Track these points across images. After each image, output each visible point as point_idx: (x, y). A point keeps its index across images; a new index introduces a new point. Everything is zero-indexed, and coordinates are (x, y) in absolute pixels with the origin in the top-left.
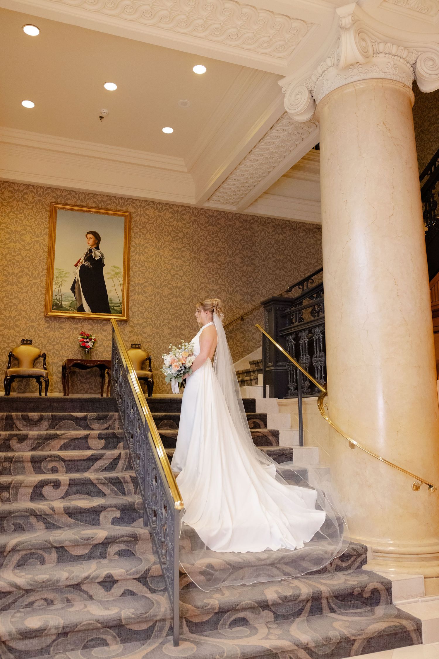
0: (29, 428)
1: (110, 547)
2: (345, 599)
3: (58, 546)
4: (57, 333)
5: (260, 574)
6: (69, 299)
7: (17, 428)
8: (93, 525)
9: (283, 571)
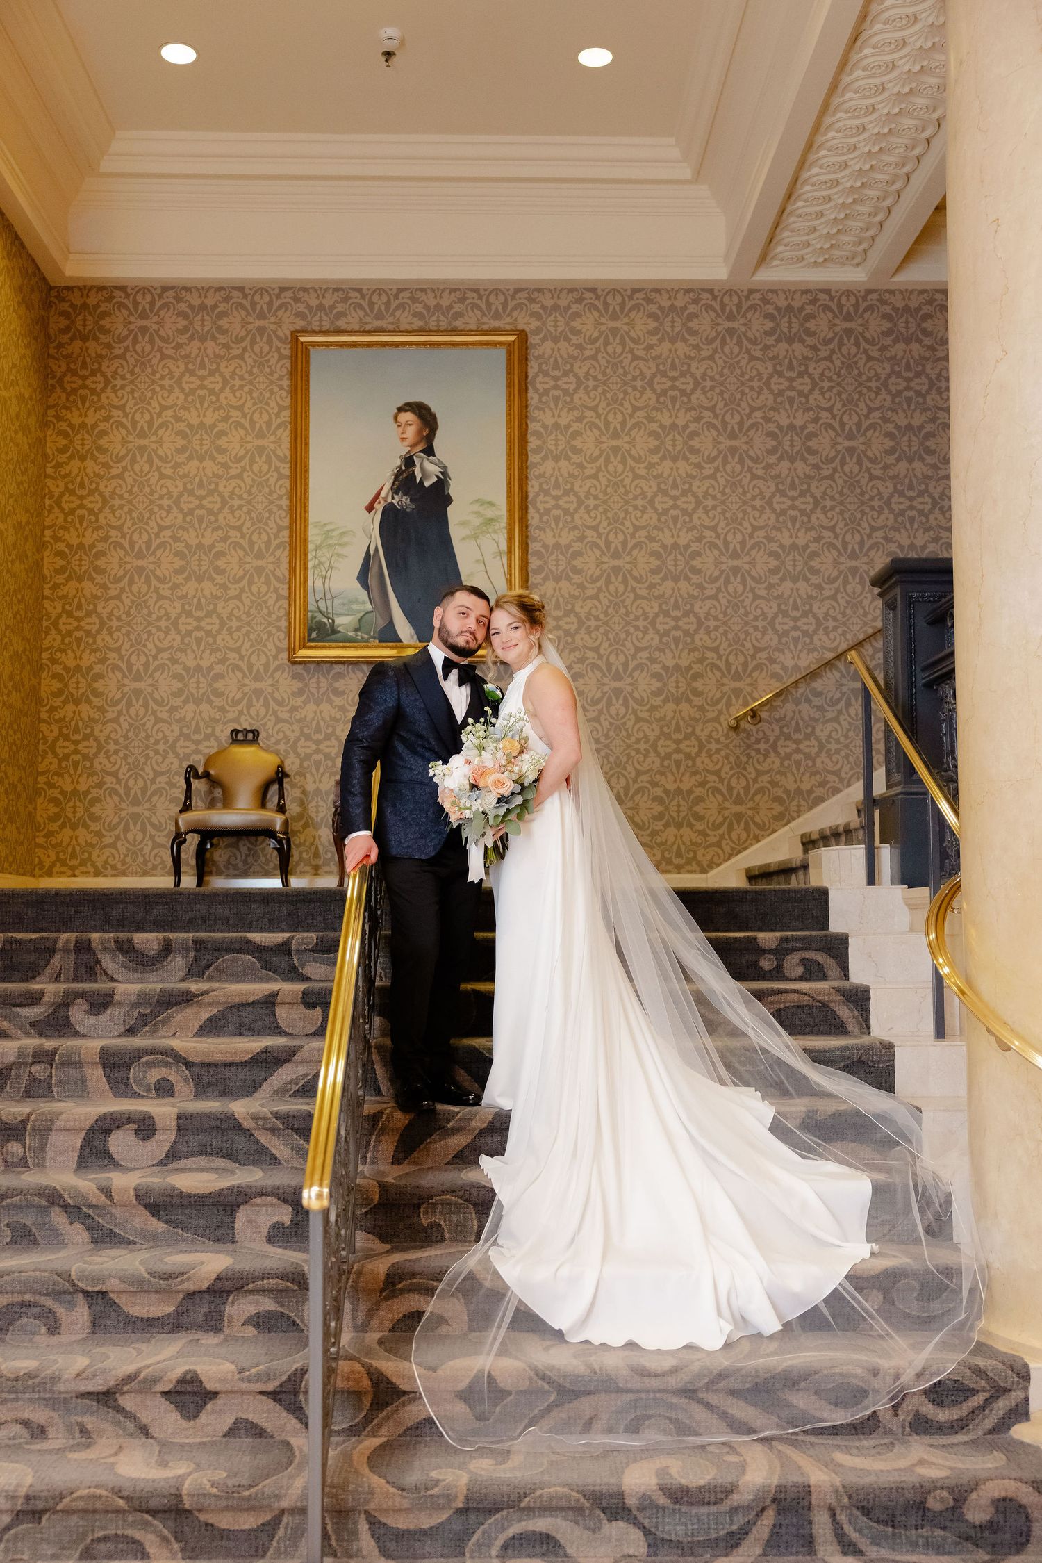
0: (136, 976)
1: (233, 1303)
2: (898, 1518)
3: (90, 1289)
4: (325, 707)
5: (649, 1417)
6: (354, 607)
7: (106, 974)
8: (217, 1240)
9: (725, 1413)
